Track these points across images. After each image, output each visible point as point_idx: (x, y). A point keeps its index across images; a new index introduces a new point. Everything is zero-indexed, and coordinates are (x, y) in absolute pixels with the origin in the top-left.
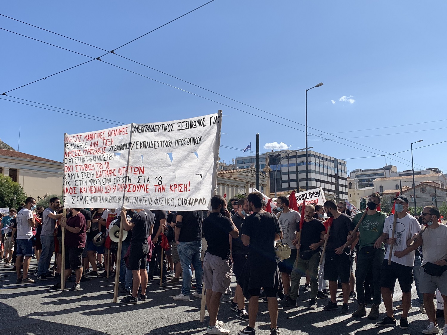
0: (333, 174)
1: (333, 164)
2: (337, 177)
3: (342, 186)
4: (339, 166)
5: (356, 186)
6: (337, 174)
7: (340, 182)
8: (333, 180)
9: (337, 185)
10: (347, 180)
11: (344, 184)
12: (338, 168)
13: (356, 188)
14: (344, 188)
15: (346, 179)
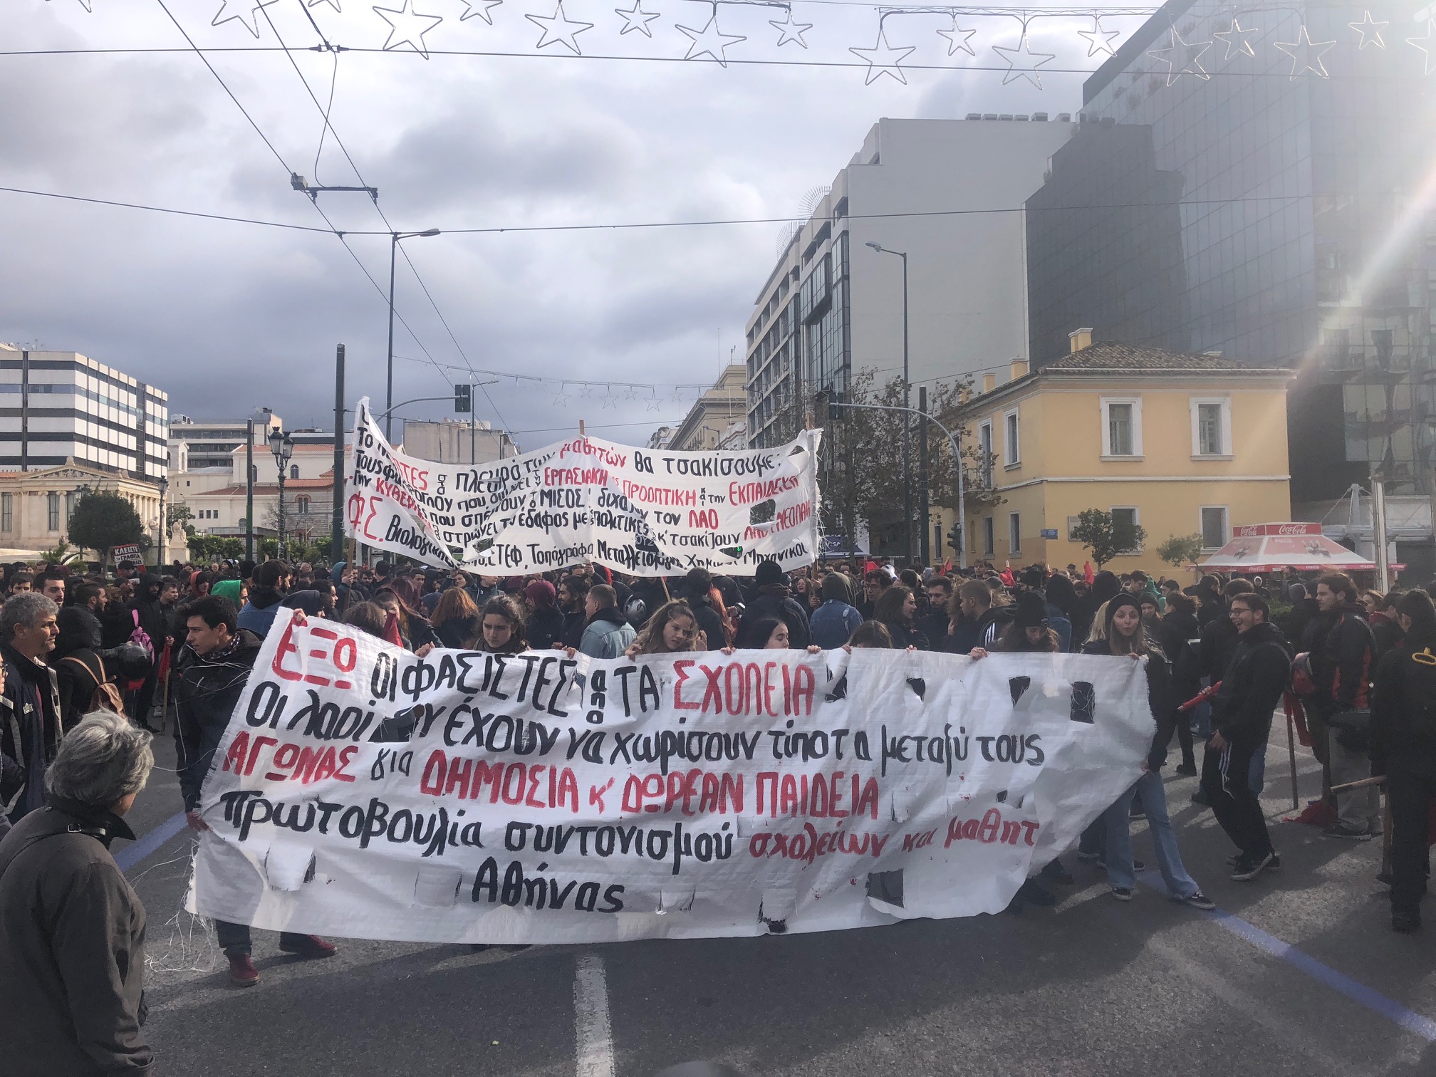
0: (133, 425)
1: (133, 398)
2: (141, 435)
3: (154, 460)
4: (149, 404)
5: (183, 462)
6: (141, 426)
7: (150, 448)
8: (131, 442)
9: (141, 456)
10: (166, 446)
11: (158, 455)
12: (144, 408)
13: (180, 468)
14: (157, 466)
15: (162, 442)
